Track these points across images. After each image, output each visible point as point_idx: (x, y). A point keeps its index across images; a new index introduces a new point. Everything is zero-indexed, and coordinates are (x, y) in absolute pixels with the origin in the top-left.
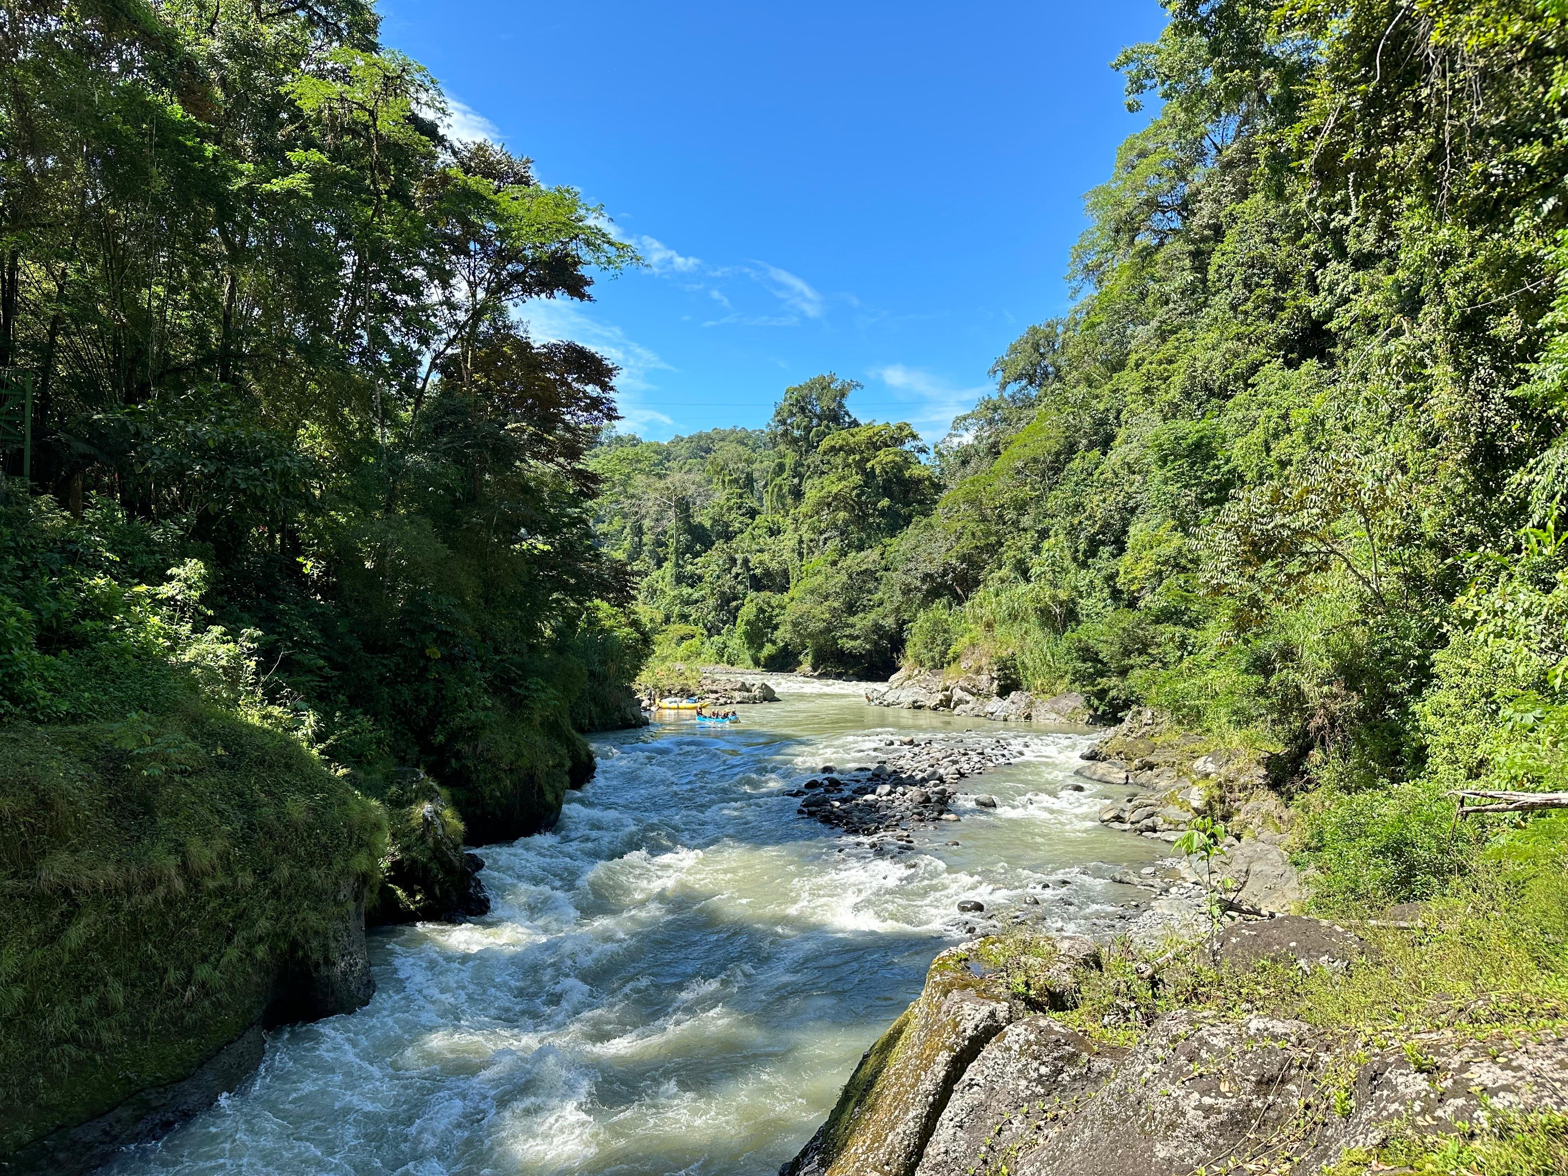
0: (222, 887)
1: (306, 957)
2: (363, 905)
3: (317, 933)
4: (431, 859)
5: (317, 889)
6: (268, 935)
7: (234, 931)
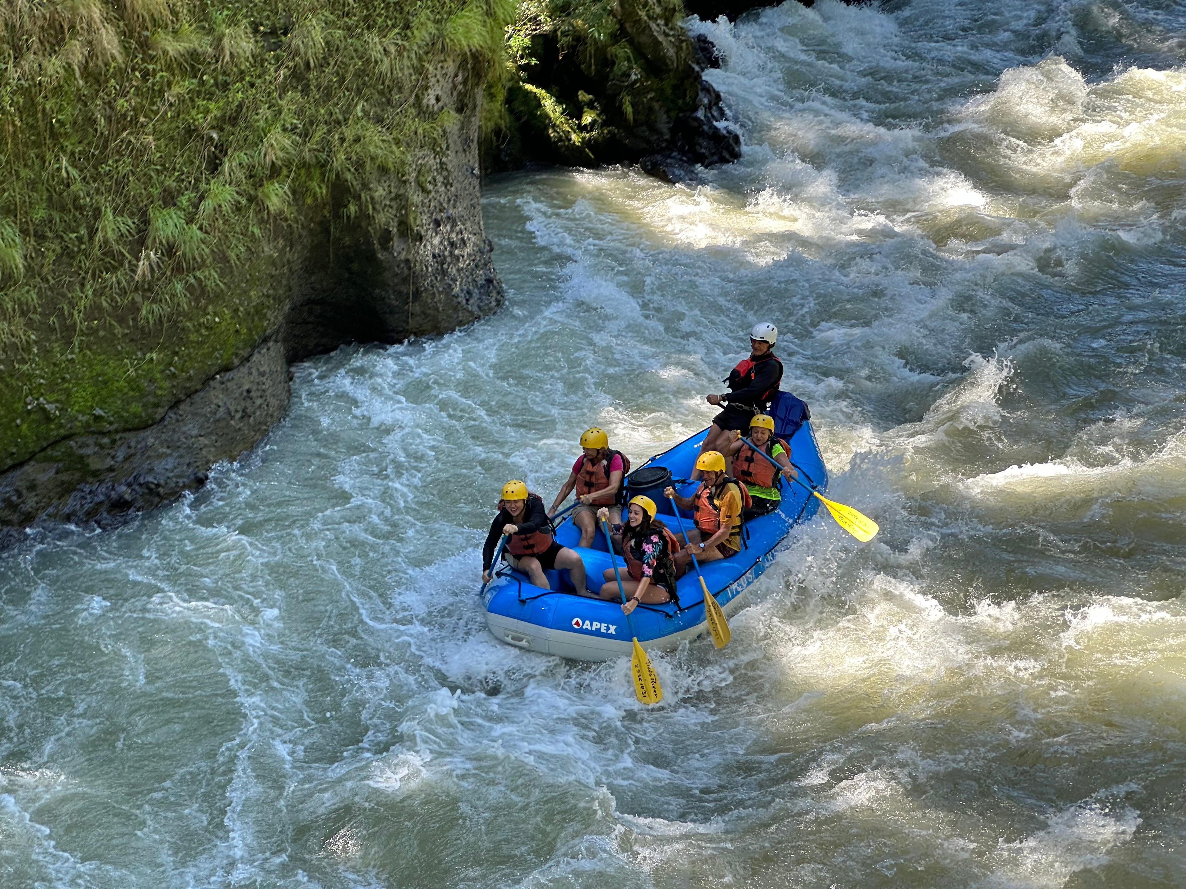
0: (194, 55)
1: (364, 216)
2: (476, 121)
3: (383, 170)
4: (614, 38)
5: (381, 79)
6: (288, 164)
7: (222, 149)
